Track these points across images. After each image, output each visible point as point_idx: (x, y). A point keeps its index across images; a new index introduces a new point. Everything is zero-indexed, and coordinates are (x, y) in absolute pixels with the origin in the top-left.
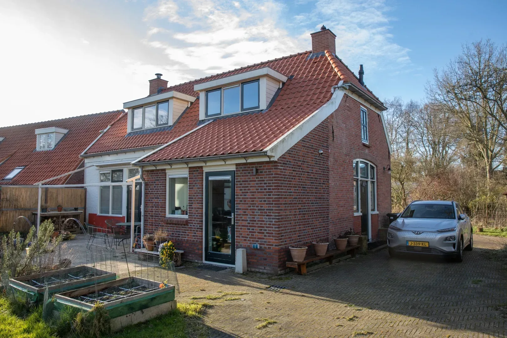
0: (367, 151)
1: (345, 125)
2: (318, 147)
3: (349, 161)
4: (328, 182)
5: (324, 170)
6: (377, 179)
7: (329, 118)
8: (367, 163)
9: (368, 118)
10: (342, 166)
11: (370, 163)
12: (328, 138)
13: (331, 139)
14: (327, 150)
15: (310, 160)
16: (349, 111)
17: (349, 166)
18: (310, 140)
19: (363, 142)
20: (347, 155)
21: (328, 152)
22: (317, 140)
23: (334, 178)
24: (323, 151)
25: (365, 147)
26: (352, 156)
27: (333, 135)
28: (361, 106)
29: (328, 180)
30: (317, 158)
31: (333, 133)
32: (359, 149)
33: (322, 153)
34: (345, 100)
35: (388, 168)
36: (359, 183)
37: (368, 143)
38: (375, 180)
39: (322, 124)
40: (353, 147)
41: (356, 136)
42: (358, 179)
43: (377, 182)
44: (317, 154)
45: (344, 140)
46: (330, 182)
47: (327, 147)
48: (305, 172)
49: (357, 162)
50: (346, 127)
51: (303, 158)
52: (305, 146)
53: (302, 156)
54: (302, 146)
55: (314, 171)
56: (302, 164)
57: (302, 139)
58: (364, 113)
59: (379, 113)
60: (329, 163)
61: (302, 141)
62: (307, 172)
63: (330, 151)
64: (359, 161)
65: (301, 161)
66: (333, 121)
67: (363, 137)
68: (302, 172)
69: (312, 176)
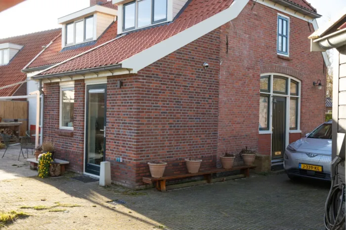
0: (284, 64)
1: (247, 36)
2: (202, 60)
3: (253, 75)
4: (218, 97)
5: (212, 84)
6: (302, 95)
7: (222, 27)
8: (287, 78)
9: (290, 27)
10: (241, 80)
11: (290, 78)
12: (219, 50)
13: (224, 51)
14: (218, 62)
15: (189, 74)
16: (258, 20)
17: (253, 81)
18: (190, 52)
19: (278, 54)
20: (250, 68)
21: (219, 65)
22: (201, 52)
23: (227, 92)
24: (209, 64)
25: (282, 60)
26: (258, 69)
27: (227, 46)
28: (279, 14)
29: (218, 95)
30: (200, 71)
31: (227, 44)
32: (270, 62)
33: (207, 66)
34: (250, 7)
35: (319, 83)
36: (271, 99)
37: (288, 56)
38: (299, 96)
39: (210, 35)
40: (260, 60)
41: (267, 48)
42: (269, 95)
43: (302, 99)
44: (201, 67)
45: (245, 52)
46: (220, 97)
47: (218, 59)
48: (180, 86)
49: (270, 76)
50: (249, 38)
51: (177, 71)
52: (181, 59)
53: (177, 69)
54: (177, 58)
55: (195, 84)
56: (175, 77)
57: (178, 51)
58: (285, 22)
59: (310, 21)
60: (220, 77)
61: (177, 53)
62: (183, 86)
63: (221, 64)
64: (272, 74)
65: (174, 74)
66: (228, 31)
67: (280, 49)
68: (176, 85)
69: (192, 90)
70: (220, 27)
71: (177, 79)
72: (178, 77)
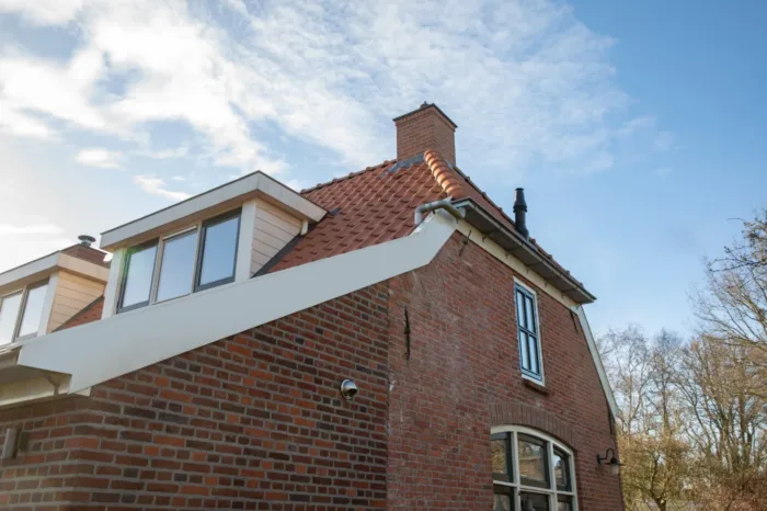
0: (539, 404)
1: (456, 319)
2: (337, 370)
3: (474, 429)
4: (384, 496)
5: (366, 451)
6: (579, 488)
7: (392, 283)
8: (545, 442)
9: (541, 315)
10: (445, 443)
11: (552, 442)
12: (386, 347)
13: (400, 350)
14: (382, 383)
15: (295, 412)
16: (475, 284)
17: (475, 445)
18: (301, 341)
19: (524, 376)
20: (465, 409)
21: (387, 392)
22: (333, 344)
23: (409, 480)
24: (358, 384)
25: (533, 393)
26: (485, 414)
27: (408, 339)
28: (516, 280)
29: (385, 488)
30: (331, 405)
31: (407, 332)
32: (509, 395)
33: (352, 392)
34: (457, 248)
35: (610, 456)
36: (518, 499)
37: (542, 384)
38: (574, 493)
39: (362, 298)
40: (489, 387)
41: (500, 357)
42: (512, 489)
43: (580, 499)
44: (333, 394)
45: (453, 363)
46: (390, 496)
47: (382, 373)
48: (263, 454)
49: (509, 434)
50: (460, 324)
51: (254, 399)
52: (270, 359)
53: (252, 392)
54: (256, 355)
55: (314, 451)
56: (246, 421)
57: (260, 332)
58: (528, 301)
59: (573, 309)
60: (390, 431)
61: (259, 337)
62: (273, 455)
63: (391, 387)
64: (515, 429)
65: (241, 410)
66: (409, 296)
67: (525, 365)
68: (248, 452)
69: (301, 469)
70: (388, 281)
71: (251, 426)
72: (256, 423)
